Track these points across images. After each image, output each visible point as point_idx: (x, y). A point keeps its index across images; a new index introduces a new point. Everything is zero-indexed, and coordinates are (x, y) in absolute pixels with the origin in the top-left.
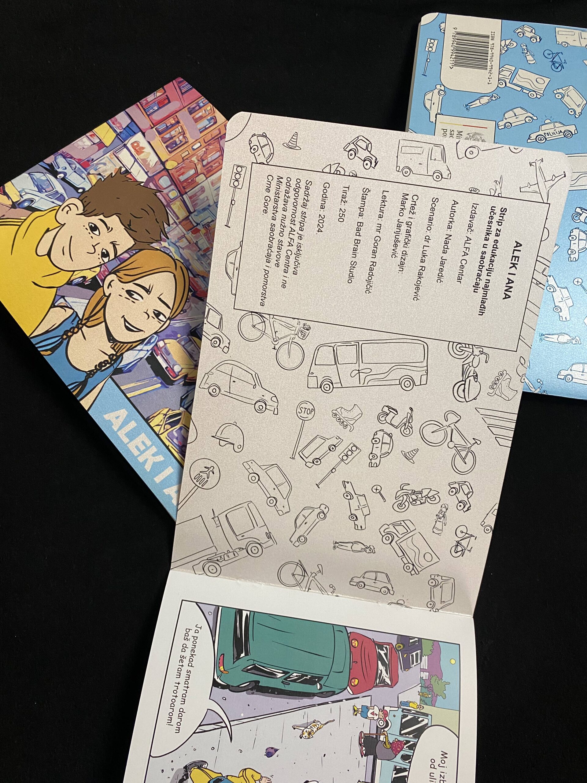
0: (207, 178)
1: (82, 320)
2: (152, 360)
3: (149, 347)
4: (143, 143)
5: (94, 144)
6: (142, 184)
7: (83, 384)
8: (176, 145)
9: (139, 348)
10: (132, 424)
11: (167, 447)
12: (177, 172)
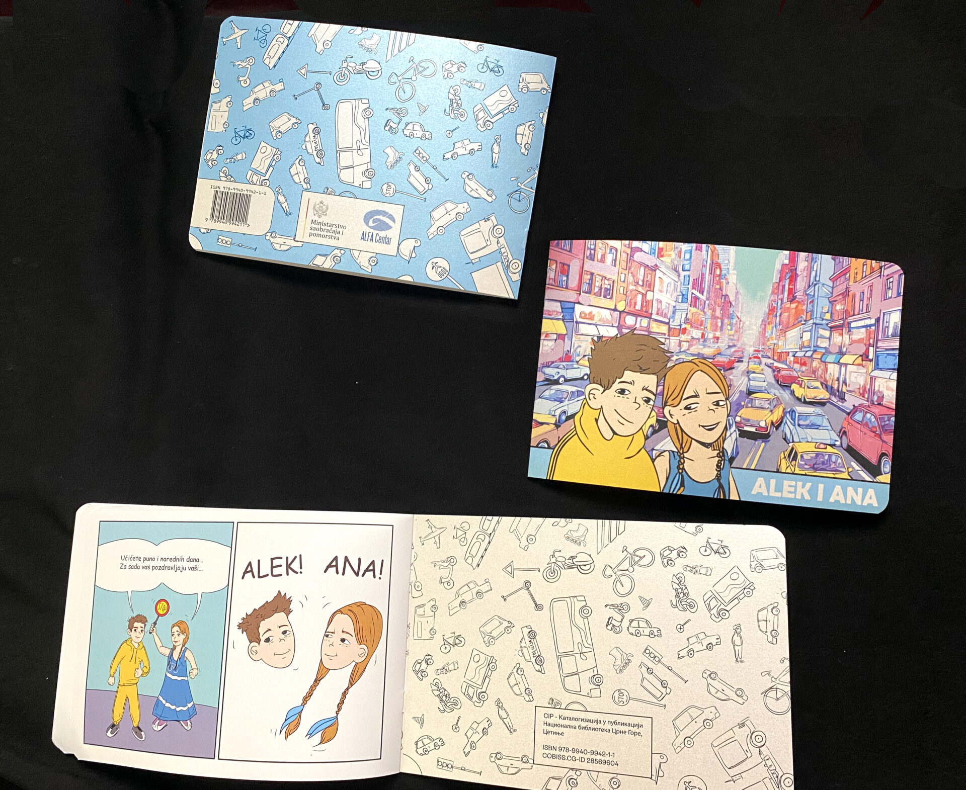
0: (653, 291)
1: (679, 452)
2: (743, 434)
3: (734, 428)
4: (588, 310)
5: (556, 340)
6: (619, 336)
7: (721, 486)
8: (609, 290)
9: (728, 434)
10: (773, 482)
11: (805, 475)
12: (630, 307)
